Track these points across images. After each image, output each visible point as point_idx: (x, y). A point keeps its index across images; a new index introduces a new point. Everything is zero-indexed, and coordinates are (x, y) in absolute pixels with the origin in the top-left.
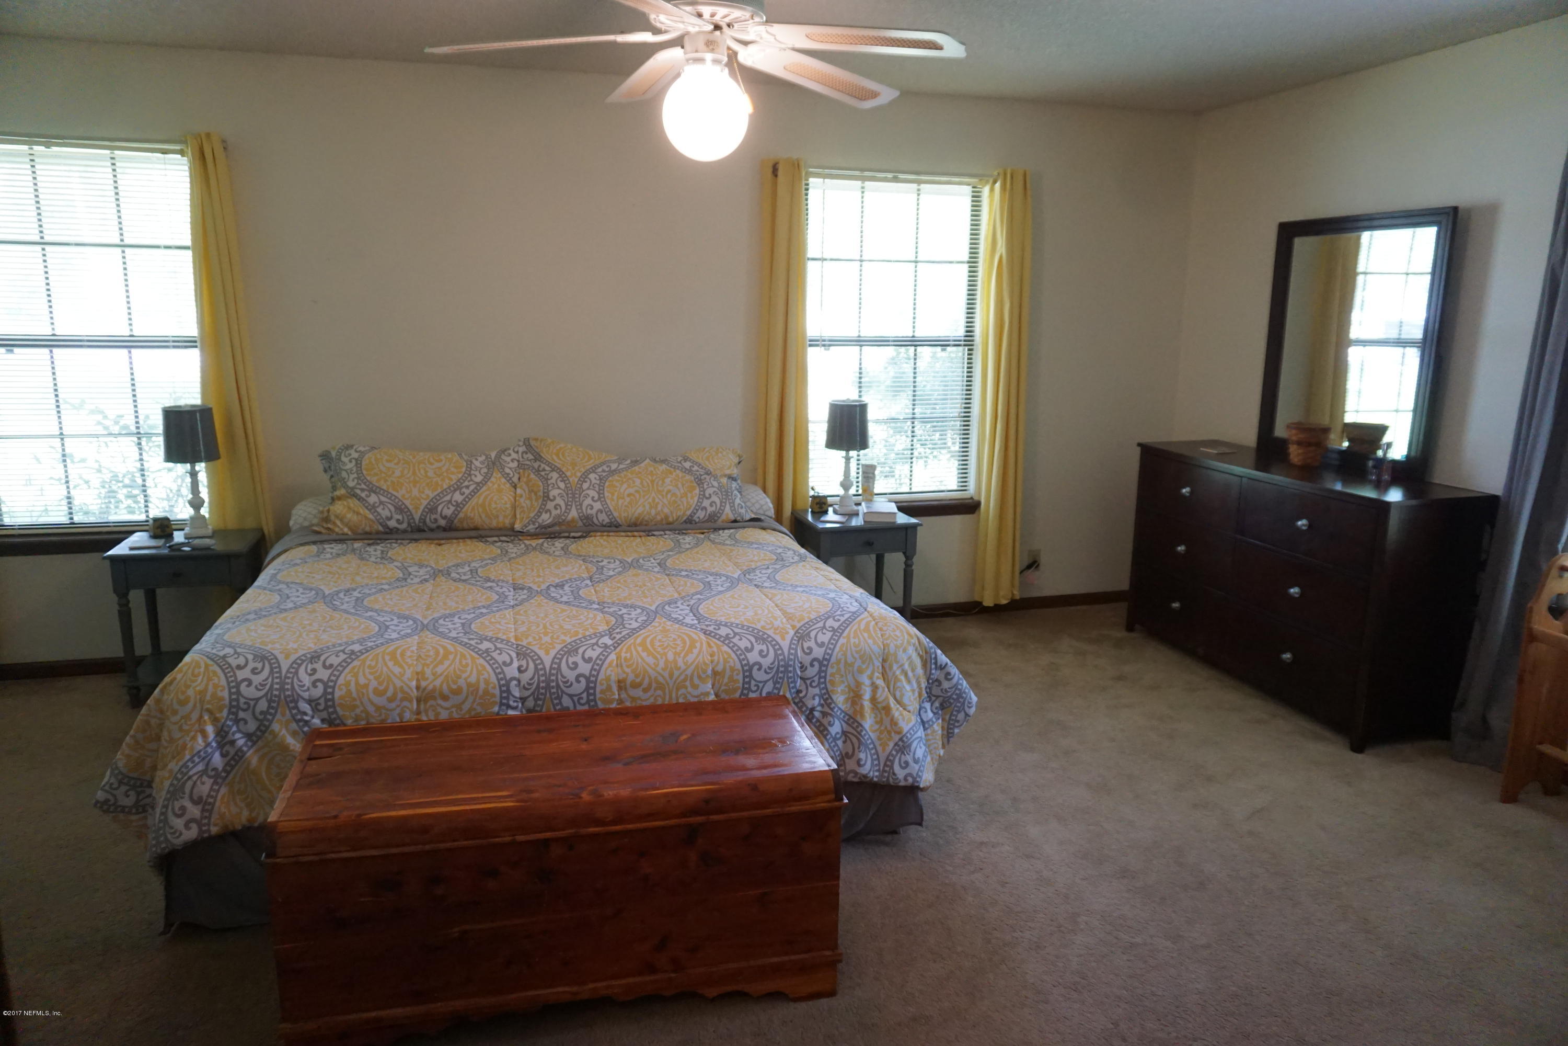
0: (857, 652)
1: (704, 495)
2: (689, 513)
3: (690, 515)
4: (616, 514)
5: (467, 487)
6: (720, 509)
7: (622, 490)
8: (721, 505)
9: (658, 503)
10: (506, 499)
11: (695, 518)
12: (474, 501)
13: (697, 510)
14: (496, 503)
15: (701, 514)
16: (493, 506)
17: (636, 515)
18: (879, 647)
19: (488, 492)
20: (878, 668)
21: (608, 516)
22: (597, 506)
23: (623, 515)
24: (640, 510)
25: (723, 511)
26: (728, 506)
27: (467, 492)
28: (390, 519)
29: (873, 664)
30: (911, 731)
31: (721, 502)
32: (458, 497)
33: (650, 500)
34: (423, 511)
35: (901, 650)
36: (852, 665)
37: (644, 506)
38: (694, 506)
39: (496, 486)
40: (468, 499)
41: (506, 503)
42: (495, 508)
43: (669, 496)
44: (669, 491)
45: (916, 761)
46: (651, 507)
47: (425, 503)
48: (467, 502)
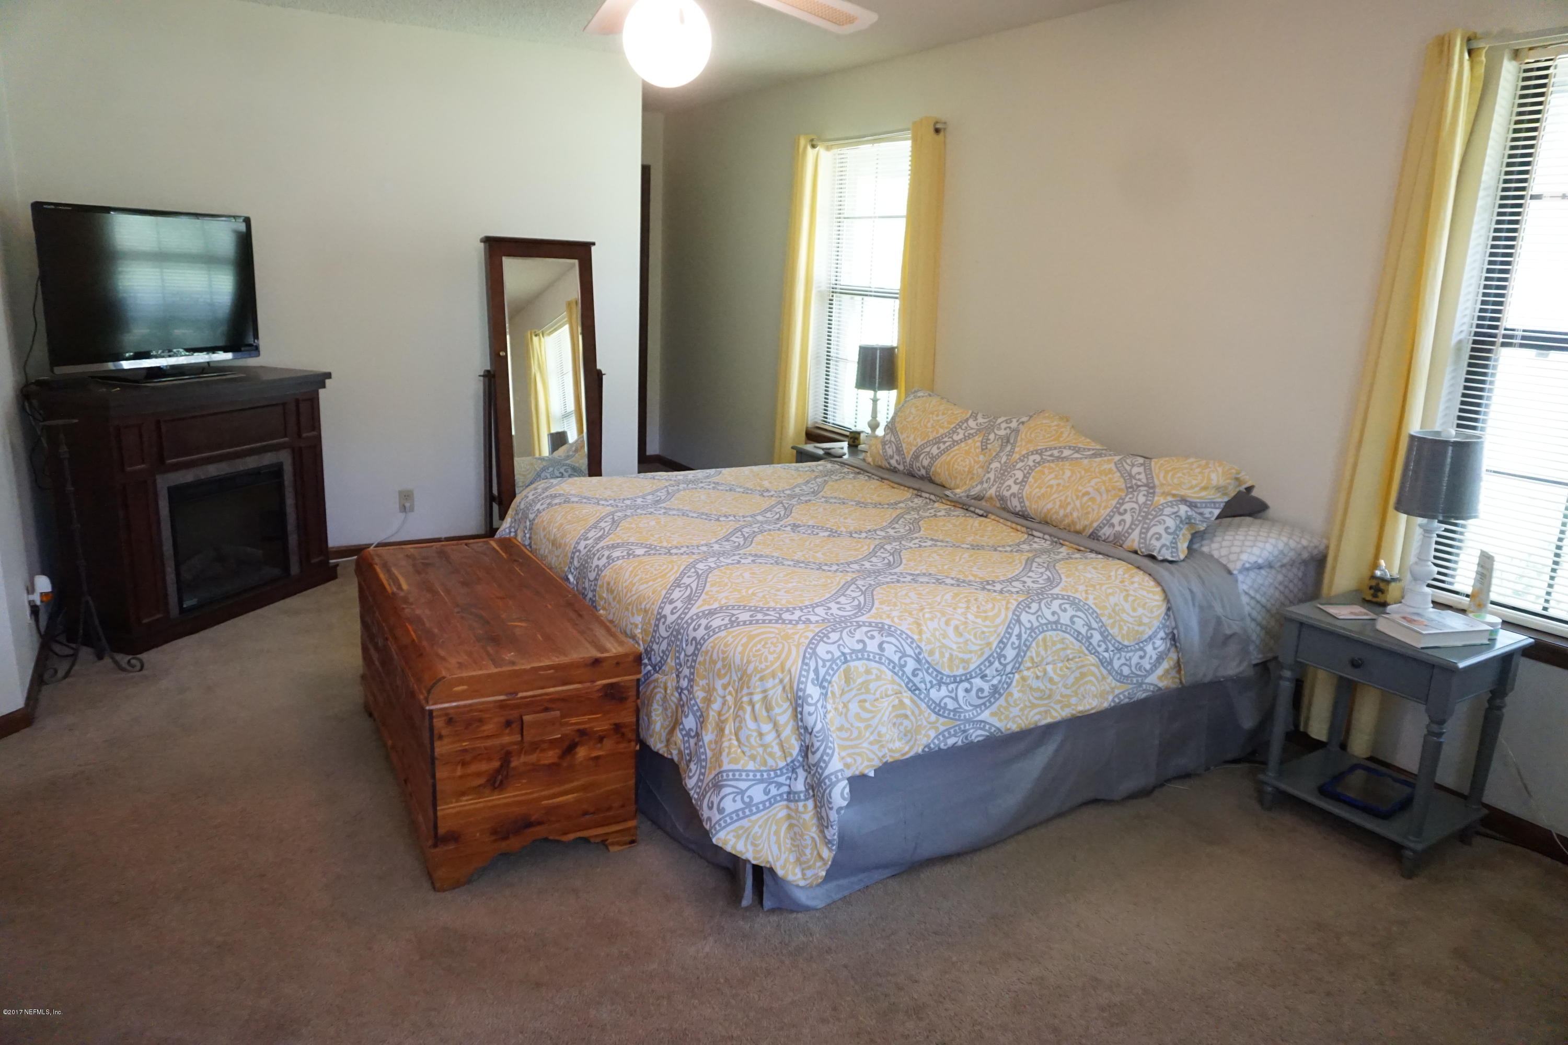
0: (724, 652)
1: (1118, 509)
2: (1095, 525)
3: (1096, 529)
4: (1027, 503)
5: (944, 443)
6: (1127, 532)
7: (1047, 479)
8: (1130, 527)
9: (1069, 503)
10: (968, 462)
11: (1101, 533)
12: (944, 458)
13: (1105, 525)
14: (958, 465)
15: (1106, 532)
16: (956, 466)
17: (1045, 510)
18: (742, 660)
19: (957, 452)
20: (734, 681)
21: (1020, 503)
22: (1015, 489)
23: (1034, 506)
24: (1049, 506)
25: (1130, 534)
26: (1137, 532)
27: (942, 446)
28: (892, 457)
29: (731, 676)
30: (730, 774)
31: (1132, 523)
32: (935, 451)
33: (1063, 498)
34: (912, 457)
35: (758, 676)
36: (715, 663)
37: (1055, 503)
38: (1102, 518)
39: (967, 448)
40: (941, 453)
41: (965, 466)
42: (956, 469)
43: (1085, 499)
44: (1087, 493)
45: (721, 811)
46: (1060, 507)
47: (914, 449)
48: (939, 457)
